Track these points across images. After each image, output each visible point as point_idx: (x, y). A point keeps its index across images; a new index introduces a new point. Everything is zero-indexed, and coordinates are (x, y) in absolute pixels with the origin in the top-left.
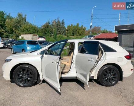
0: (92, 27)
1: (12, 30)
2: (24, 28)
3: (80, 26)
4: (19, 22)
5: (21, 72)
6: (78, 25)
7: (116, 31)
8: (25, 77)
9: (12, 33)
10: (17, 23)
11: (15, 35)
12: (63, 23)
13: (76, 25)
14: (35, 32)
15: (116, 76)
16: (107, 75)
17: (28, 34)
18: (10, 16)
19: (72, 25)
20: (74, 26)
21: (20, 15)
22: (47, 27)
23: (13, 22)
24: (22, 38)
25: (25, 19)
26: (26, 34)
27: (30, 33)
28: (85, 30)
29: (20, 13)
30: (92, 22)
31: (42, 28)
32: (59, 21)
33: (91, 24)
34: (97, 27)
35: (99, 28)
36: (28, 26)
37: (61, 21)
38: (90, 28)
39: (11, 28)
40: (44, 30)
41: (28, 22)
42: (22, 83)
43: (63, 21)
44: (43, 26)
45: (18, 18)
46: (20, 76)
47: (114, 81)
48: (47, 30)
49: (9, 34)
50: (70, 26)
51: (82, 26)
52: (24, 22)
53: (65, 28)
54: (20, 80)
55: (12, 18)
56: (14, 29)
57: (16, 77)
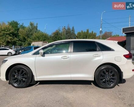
0: (102, 32)
1: (25, 39)
2: (35, 36)
3: (90, 32)
4: (31, 30)
5: (16, 73)
6: (88, 31)
7: (124, 34)
8: (20, 78)
9: (25, 42)
10: (29, 31)
11: (27, 43)
12: (73, 30)
13: (86, 31)
14: (46, 39)
15: (115, 77)
16: (104, 76)
17: (39, 41)
18: (24, 25)
19: (82, 31)
20: (84, 32)
21: (31, 24)
22: (57, 34)
23: (25, 31)
24: (33, 45)
25: (36, 28)
26: (37, 41)
27: (41, 41)
28: (95, 36)
29: (32, 22)
30: (101, 27)
31: (53, 35)
32: (69, 28)
33: (101, 29)
34: (108, 32)
35: (111, 34)
36: (39, 34)
37: (71, 28)
38: (100, 33)
39: (23, 37)
40: (54, 37)
41: (40, 31)
42: (17, 84)
43: (73, 28)
44: (54, 33)
45: (30, 27)
46: (16, 76)
47: (113, 82)
48: (57, 37)
49: (22, 43)
50: (80, 32)
51: (93, 31)
52: (35, 30)
53: (76, 35)
54: (16, 80)
55: (25, 27)
56: (26, 38)
57: (11, 78)
